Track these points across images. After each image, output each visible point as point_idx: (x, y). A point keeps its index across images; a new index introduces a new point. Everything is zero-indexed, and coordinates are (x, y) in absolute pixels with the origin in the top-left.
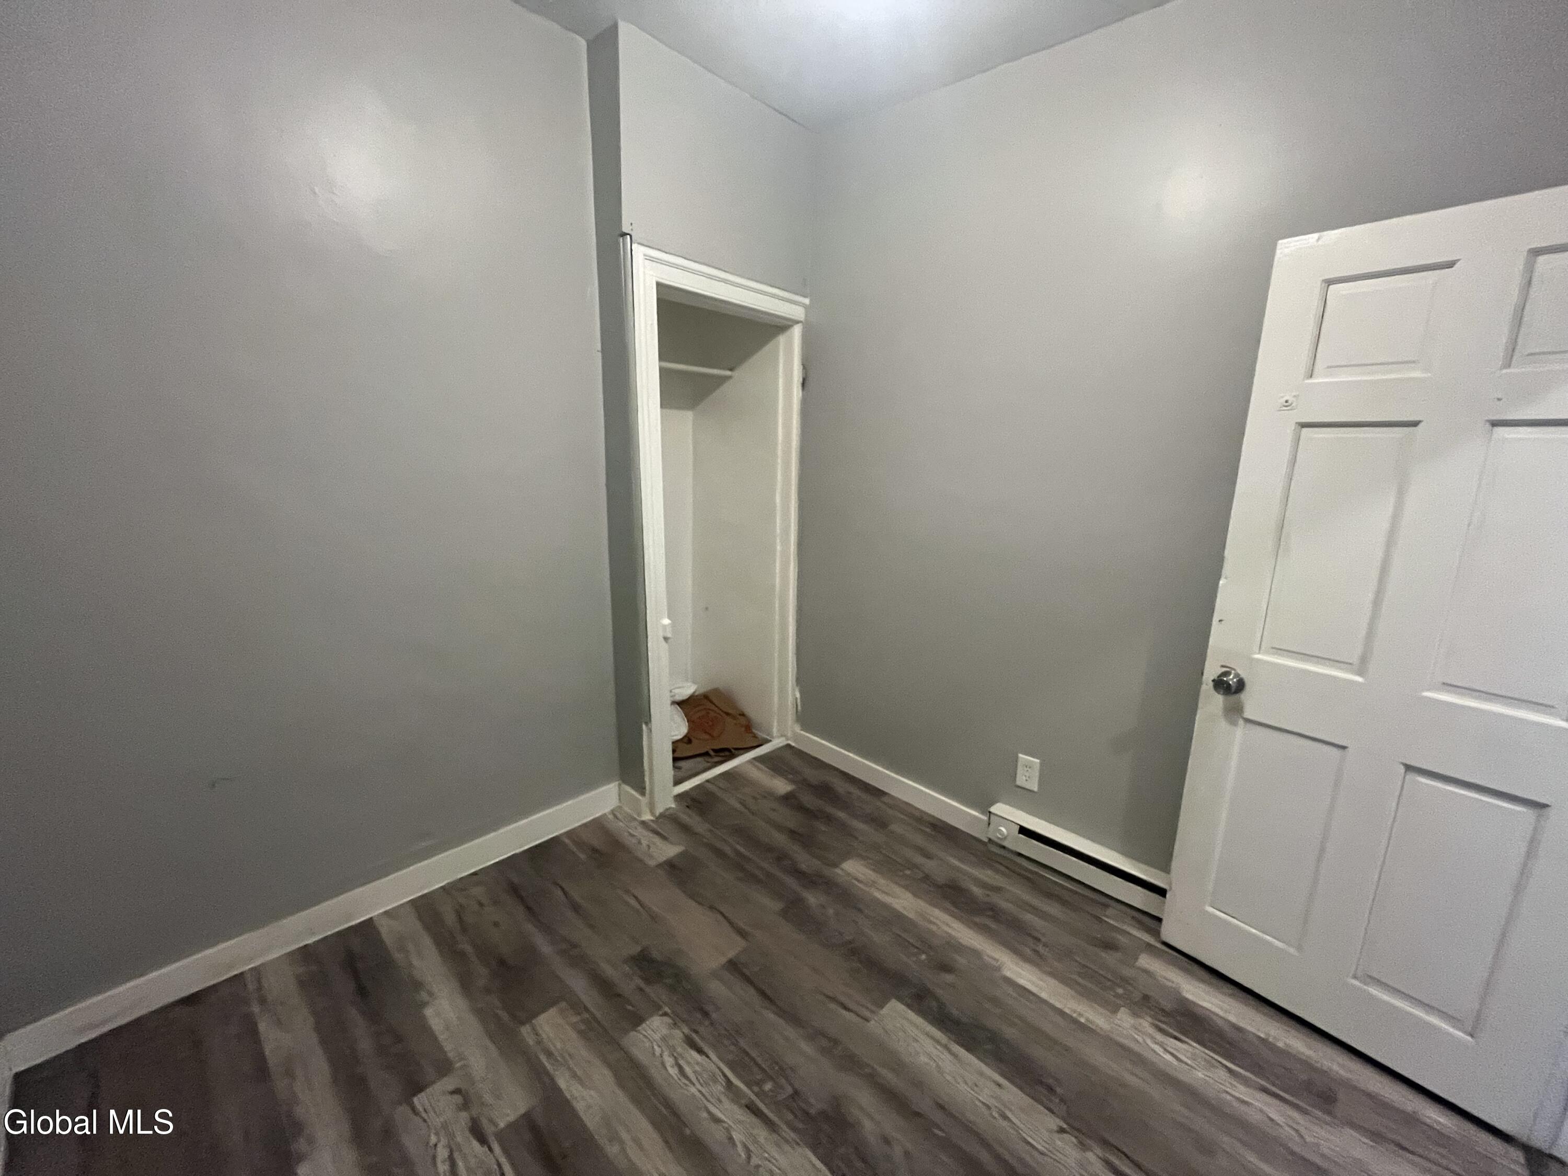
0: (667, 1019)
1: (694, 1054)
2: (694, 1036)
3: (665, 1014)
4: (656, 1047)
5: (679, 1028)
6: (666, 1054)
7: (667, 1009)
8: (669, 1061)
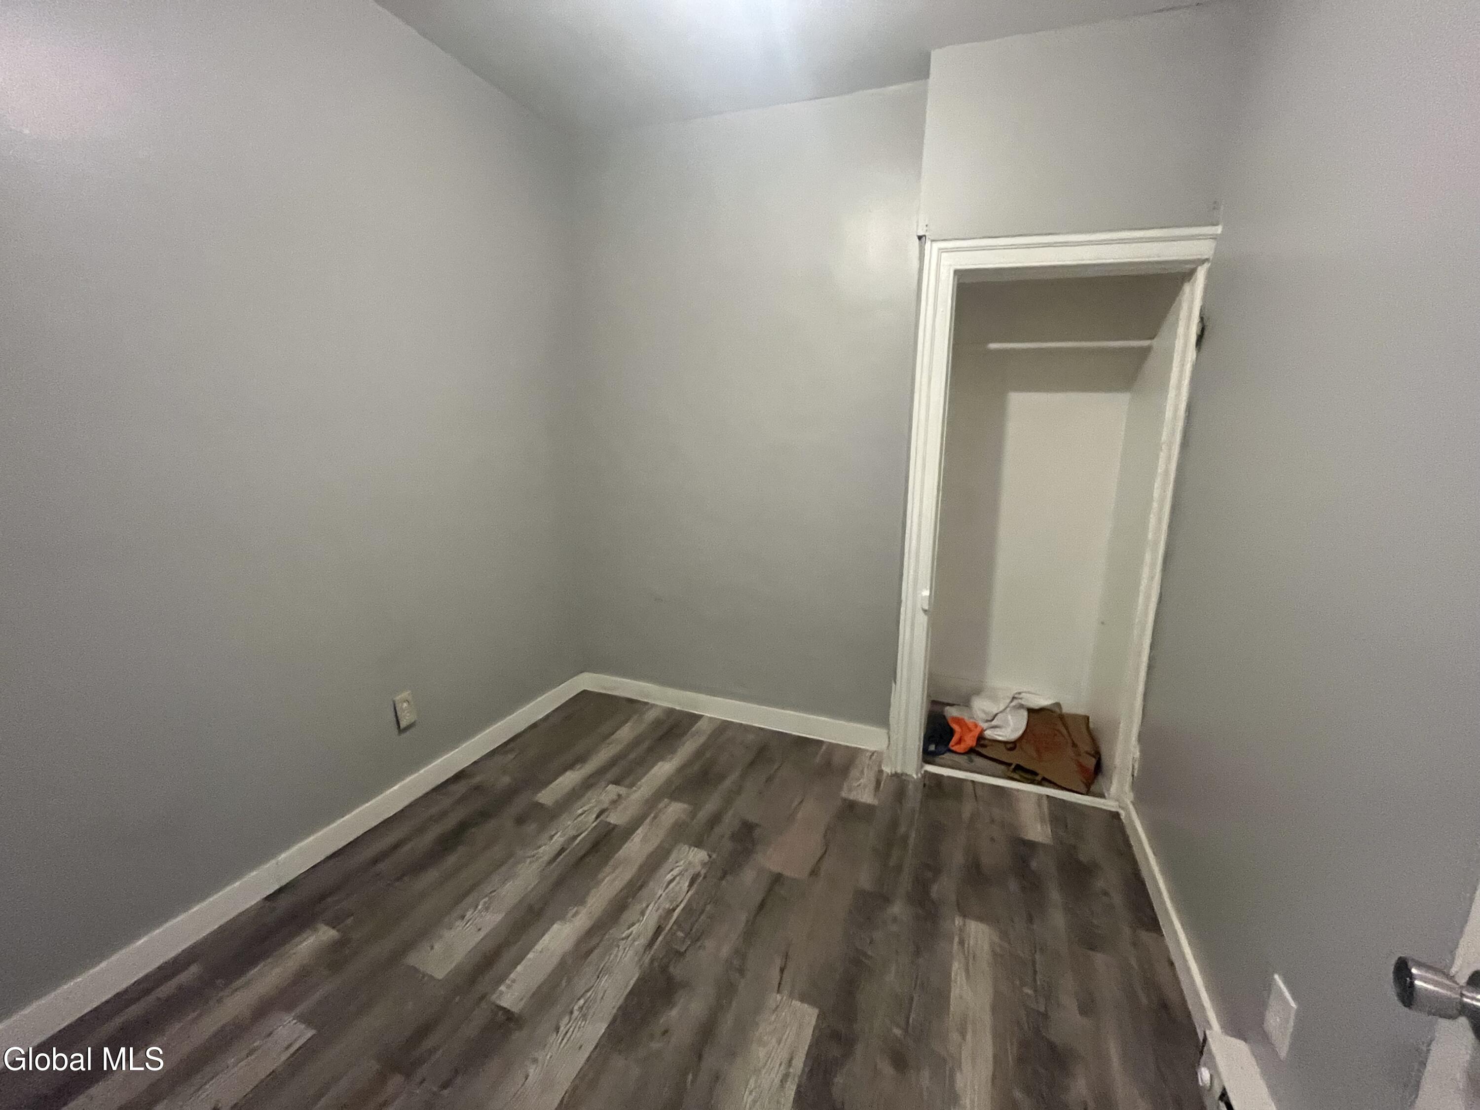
0: (706, 858)
1: (687, 884)
2: (701, 878)
3: (710, 857)
4: (683, 861)
5: (703, 868)
6: (681, 868)
7: (714, 856)
8: (675, 872)
